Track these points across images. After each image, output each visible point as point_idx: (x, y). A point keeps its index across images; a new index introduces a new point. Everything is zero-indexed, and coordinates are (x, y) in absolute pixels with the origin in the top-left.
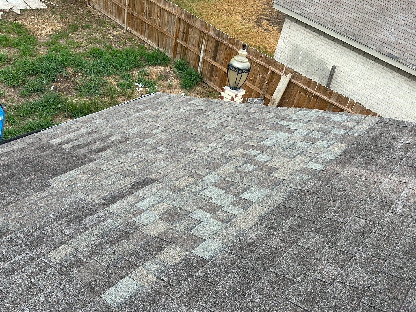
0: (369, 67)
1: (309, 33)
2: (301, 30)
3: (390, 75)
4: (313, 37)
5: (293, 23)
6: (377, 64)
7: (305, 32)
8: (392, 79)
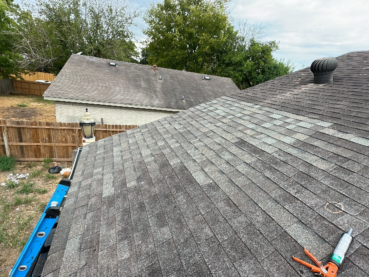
0: (119, 113)
1: (76, 107)
3: (131, 112)
5: (62, 105)
6: (122, 110)
8: (132, 114)
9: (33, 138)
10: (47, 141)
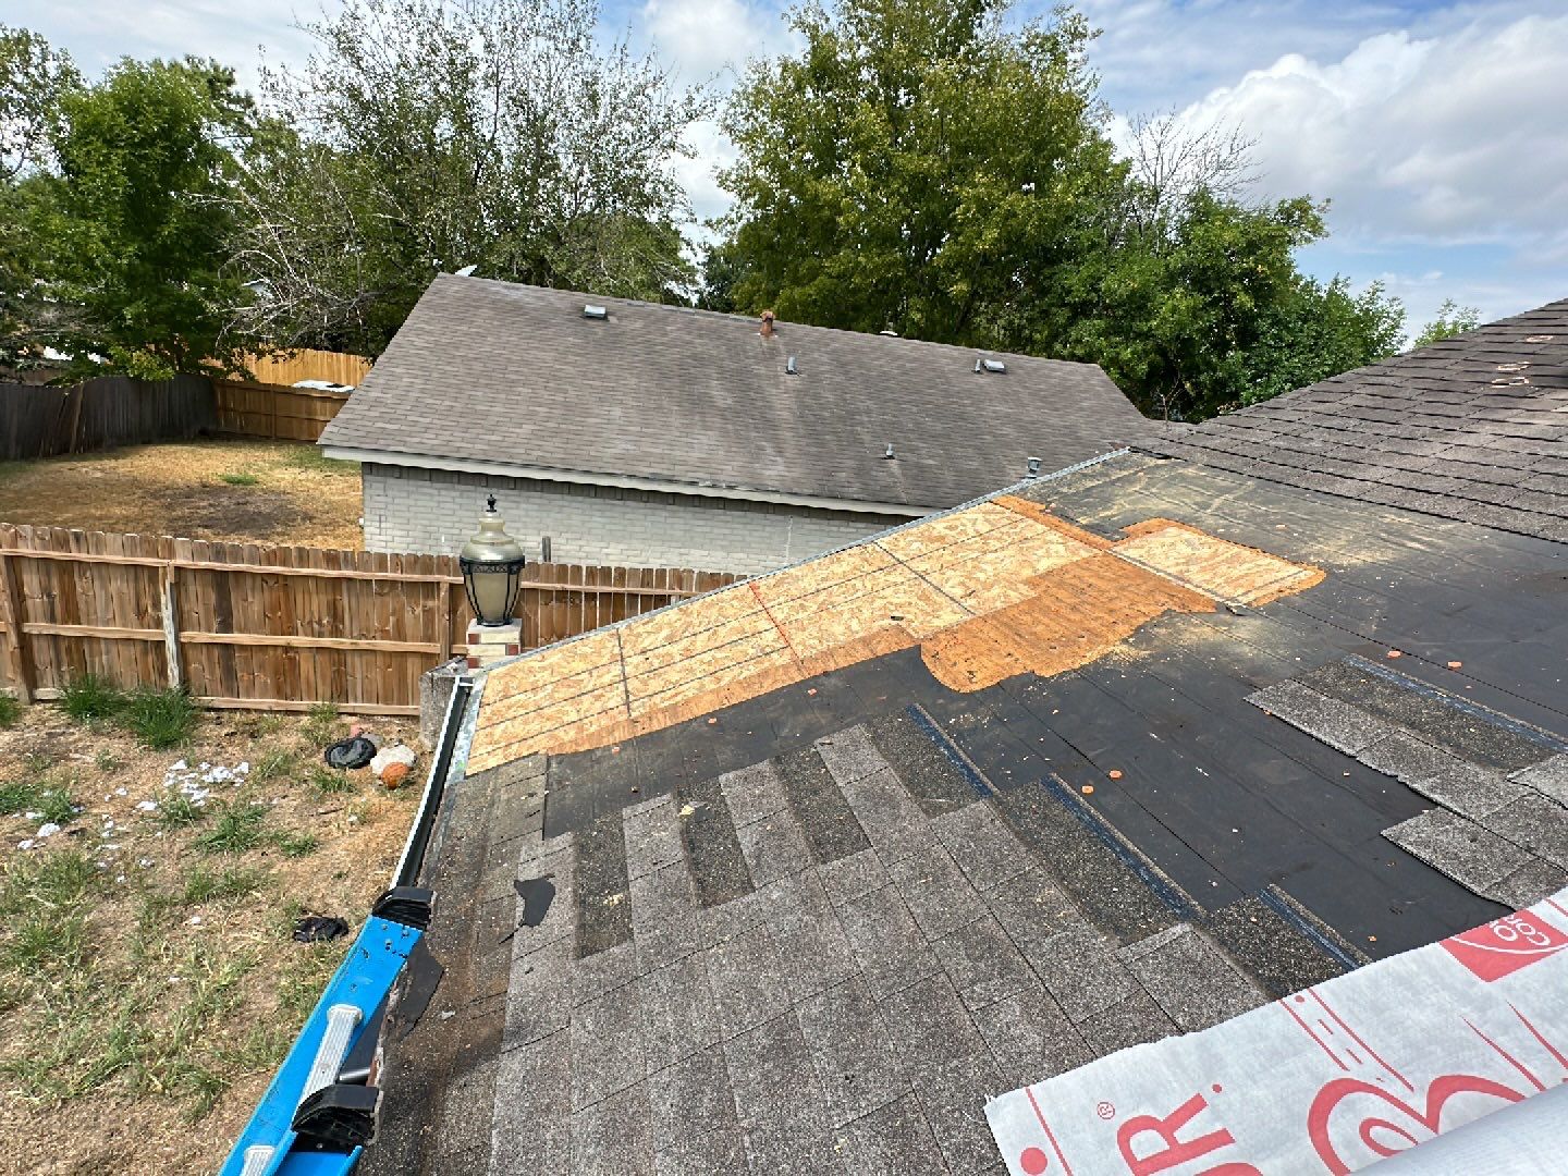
0: (614, 515)
1: (446, 489)
2: (421, 490)
3: (664, 514)
4: (461, 497)
5: (391, 481)
6: (628, 503)
7: (436, 492)
8: (670, 520)
9: (274, 613)
10: (327, 629)
